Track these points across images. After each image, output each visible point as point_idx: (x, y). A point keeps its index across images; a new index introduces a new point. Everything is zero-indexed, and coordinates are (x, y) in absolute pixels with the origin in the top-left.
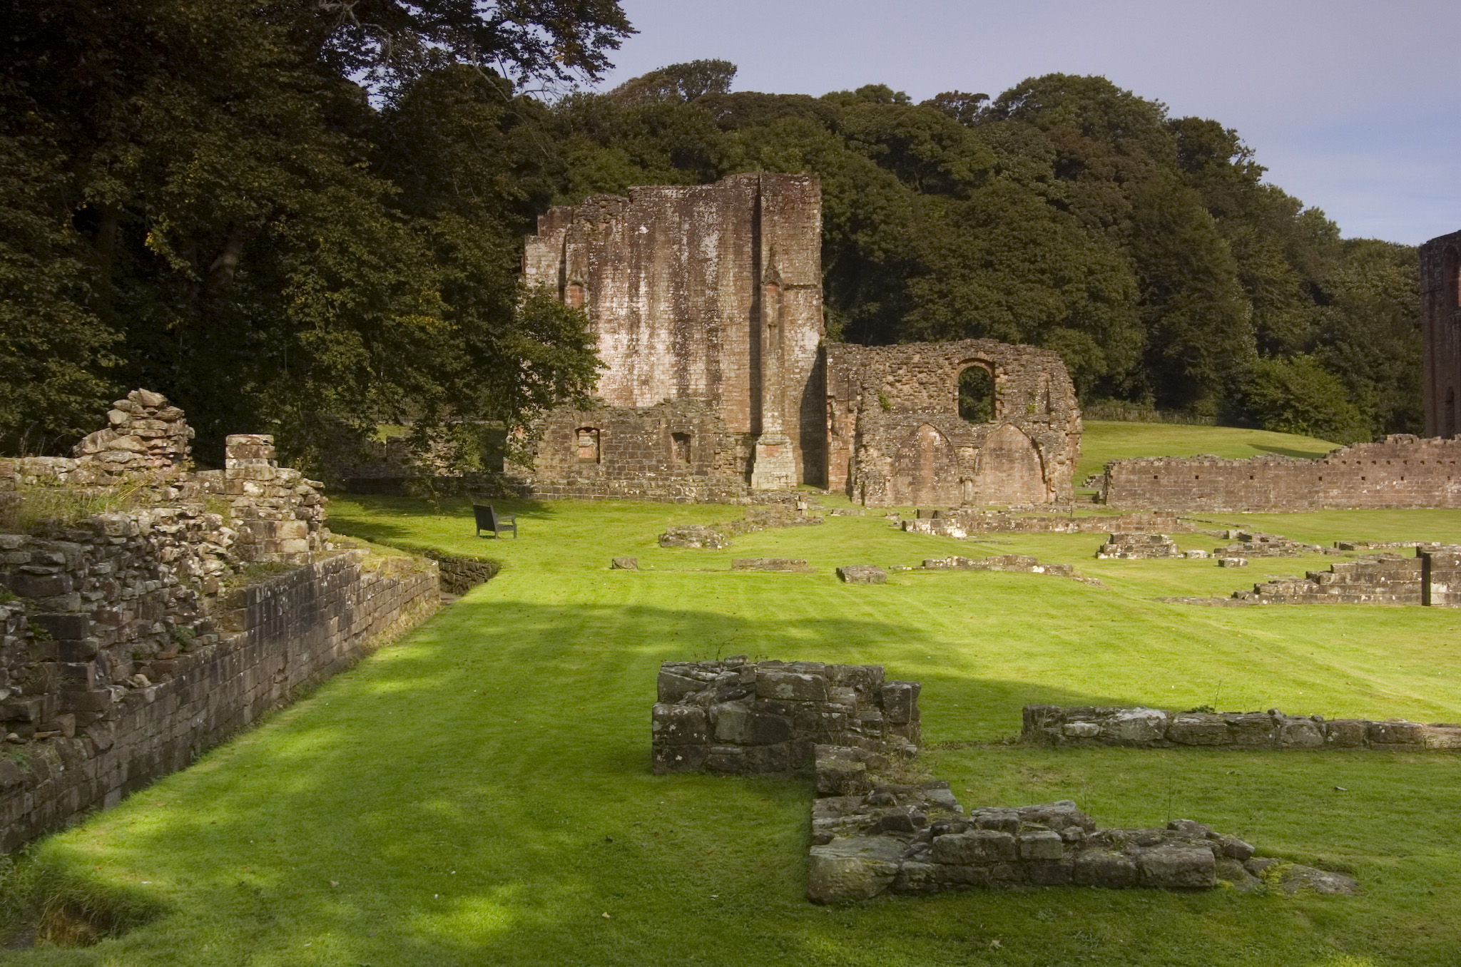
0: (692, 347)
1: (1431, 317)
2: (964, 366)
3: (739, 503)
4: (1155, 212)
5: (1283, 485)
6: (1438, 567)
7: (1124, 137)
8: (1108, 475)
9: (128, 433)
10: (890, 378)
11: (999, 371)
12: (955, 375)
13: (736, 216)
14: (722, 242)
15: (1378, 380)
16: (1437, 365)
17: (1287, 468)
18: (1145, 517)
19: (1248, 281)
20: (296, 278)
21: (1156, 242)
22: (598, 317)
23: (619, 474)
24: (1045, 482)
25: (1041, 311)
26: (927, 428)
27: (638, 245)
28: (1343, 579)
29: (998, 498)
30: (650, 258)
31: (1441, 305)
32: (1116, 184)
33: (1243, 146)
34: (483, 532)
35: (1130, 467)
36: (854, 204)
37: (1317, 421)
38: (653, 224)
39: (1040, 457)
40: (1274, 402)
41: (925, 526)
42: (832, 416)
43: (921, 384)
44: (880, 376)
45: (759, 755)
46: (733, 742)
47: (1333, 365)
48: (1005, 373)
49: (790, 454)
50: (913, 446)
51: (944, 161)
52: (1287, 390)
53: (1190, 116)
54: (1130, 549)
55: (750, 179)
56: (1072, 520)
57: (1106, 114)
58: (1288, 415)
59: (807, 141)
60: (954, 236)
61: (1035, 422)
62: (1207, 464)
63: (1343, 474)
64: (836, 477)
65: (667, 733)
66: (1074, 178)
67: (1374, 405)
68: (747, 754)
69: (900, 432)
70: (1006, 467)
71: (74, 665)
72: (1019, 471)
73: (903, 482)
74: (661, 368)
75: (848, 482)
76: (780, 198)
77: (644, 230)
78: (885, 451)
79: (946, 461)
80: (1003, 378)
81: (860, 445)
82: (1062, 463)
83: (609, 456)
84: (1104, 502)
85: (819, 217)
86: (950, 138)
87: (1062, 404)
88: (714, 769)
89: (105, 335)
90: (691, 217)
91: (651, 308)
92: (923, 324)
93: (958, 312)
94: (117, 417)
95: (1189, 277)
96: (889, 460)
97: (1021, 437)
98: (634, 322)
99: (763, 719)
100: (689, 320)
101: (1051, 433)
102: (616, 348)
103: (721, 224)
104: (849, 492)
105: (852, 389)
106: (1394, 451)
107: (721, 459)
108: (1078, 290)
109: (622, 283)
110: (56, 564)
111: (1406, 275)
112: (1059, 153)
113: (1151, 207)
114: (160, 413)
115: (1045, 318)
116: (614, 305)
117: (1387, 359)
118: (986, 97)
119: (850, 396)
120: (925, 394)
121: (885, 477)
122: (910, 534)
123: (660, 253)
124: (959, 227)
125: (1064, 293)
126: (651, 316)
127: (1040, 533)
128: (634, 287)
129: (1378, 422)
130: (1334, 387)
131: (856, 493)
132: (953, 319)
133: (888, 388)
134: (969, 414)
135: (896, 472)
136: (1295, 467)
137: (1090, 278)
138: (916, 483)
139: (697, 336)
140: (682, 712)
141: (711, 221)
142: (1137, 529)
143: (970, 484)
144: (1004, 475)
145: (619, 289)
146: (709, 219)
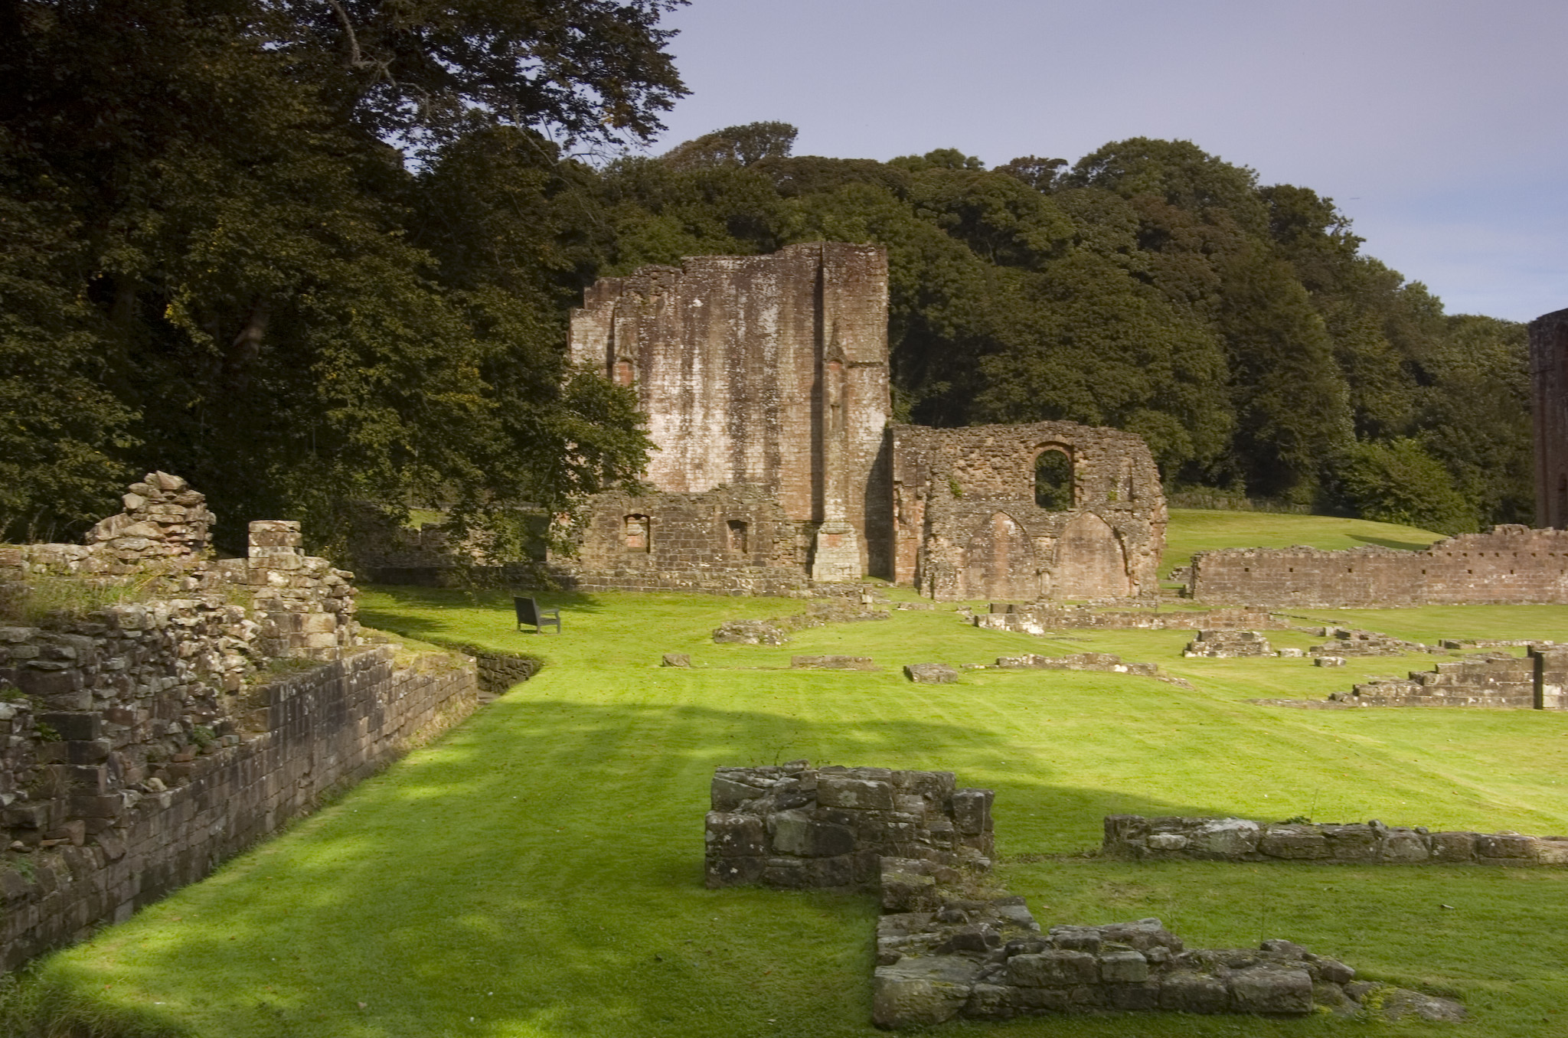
0: (750, 429)
1: (1542, 399)
2: (1041, 450)
3: (799, 596)
4: (1246, 286)
5: (1383, 579)
6: (1551, 668)
7: (1211, 205)
8: (1195, 567)
9: (144, 519)
10: (962, 463)
11: (1078, 455)
12: (1031, 460)
13: (796, 289)
14: (781, 317)
15: (1486, 465)
16: (1549, 450)
17: (1388, 561)
18: (1236, 613)
19: (1346, 360)
20: (327, 353)
21: (1247, 318)
22: (648, 396)
23: (670, 564)
24: (1127, 574)
25: (1123, 391)
26: (1000, 516)
27: (692, 319)
28: (1449, 680)
29: (1077, 592)
30: (704, 334)
31: (1552, 386)
32: (1202, 256)
33: (1339, 215)
34: (524, 626)
35: (1219, 558)
36: (923, 275)
37: (1420, 510)
38: (708, 297)
39: (1123, 547)
40: (1374, 489)
41: (999, 622)
42: (900, 502)
43: (995, 468)
44: (950, 460)
45: (821, 868)
46: (792, 854)
47: (1437, 450)
48: (1085, 458)
49: (854, 544)
50: (986, 535)
51: (1019, 231)
52: (1387, 476)
53: (1283, 183)
54: (1219, 646)
55: (811, 249)
56: (1157, 616)
57: (1193, 181)
58: (1389, 502)
59: (873, 209)
60: (1030, 311)
61: (1117, 510)
62: (1301, 555)
63: (1448, 567)
64: (903, 569)
65: (722, 844)
66: (1158, 249)
67: (1482, 493)
68: (808, 866)
69: (972, 520)
70: (1086, 558)
71: (84, 767)
72: (1100, 562)
73: (975, 573)
74: (716, 450)
75: (917, 574)
76: (844, 270)
77: (698, 303)
78: (955, 540)
79: (1021, 551)
80: (1081, 464)
81: (929, 534)
82: (1146, 554)
83: (660, 545)
84: (1191, 596)
85: (885, 289)
86: (1025, 205)
87: (1146, 489)
88: (771, 883)
89: (121, 414)
90: (749, 289)
91: (705, 386)
92: (997, 405)
93: (1034, 392)
94: (132, 501)
95: (1282, 355)
96: (960, 550)
97: (1102, 526)
98: (687, 401)
99: (824, 828)
100: (746, 400)
101: (1134, 522)
102: (667, 429)
103: (782, 296)
104: (917, 585)
105: (921, 474)
106: (1503, 542)
107: (779, 549)
108: (1163, 368)
109: (675, 359)
110: (66, 659)
111: (1514, 355)
112: (1142, 223)
113: (1241, 280)
114: (179, 498)
115: (1126, 397)
116: (666, 383)
117: (1495, 443)
118: (1064, 162)
119: (919, 482)
120: (999, 479)
121: (955, 568)
122: (983, 630)
123: (716, 328)
124: (1035, 301)
125: (1148, 372)
126: (706, 395)
127: (1122, 630)
128: (688, 364)
129: (1486, 511)
130: (1439, 474)
131: (925, 585)
132: (1028, 400)
133: (960, 473)
134: (1046, 502)
135: (968, 563)
136: (1397, 559)
137: (1176, 357)
138: (989, 576)
139: (755, 417)
140: (737, 821)
141: (769, 294)
142: (1227, 625)
143: (1047, 576)
144: (1083, 567)
145: (671, 366)
146: (768, 292)
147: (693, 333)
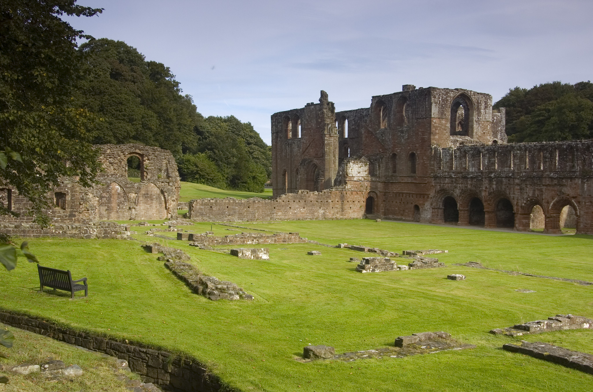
1: (276, 142)
2: (129, 156)
4: (150, 95)
5: (260, 210)
8: (191, 206)
11: (145, 158)
12: (126, 160)
15: (228, 164)
16: (279, 161)
17: (262, 203)
24: (166, 209)
26: (114, 184)
29: (146, 217)
31: (281, 138)
33: (171, 74)
35: (201, 202)
37: (208, 179)
39: (165, 198)
40: (192, 171)
43: (111, 163)
47: (212, 158)
48: (148, 160)
50: (108, 192)
52: (197, 167)
53: (153, 61)
57: (128, 55)
58: (197, 176)
61: (162, 182)
62: (232, 201)
63: (283, 206)
67: (227, 174)
69: (102, 185)
70: (149, 202)
72: (155, 204)
73: (103, 209)
78: (95, 194)
79: (123, 199)
82: (173, 201)
83: (17, 206)
84: (190, 218)
87: (173, 173)
96: (97, 199)
97: (156, 189)
101: (169, 187)
106: (301, 197)
108: (139, 124)
111: (227, 126)
112: (112, 69)
117: (231, 156)
120: (112, 168)
121: (95, 206)
125: (133, 125)
135: (101, 204)
136: (265, 203)
138: (109, 210)
143: (134, 210)
144: (149, 206)
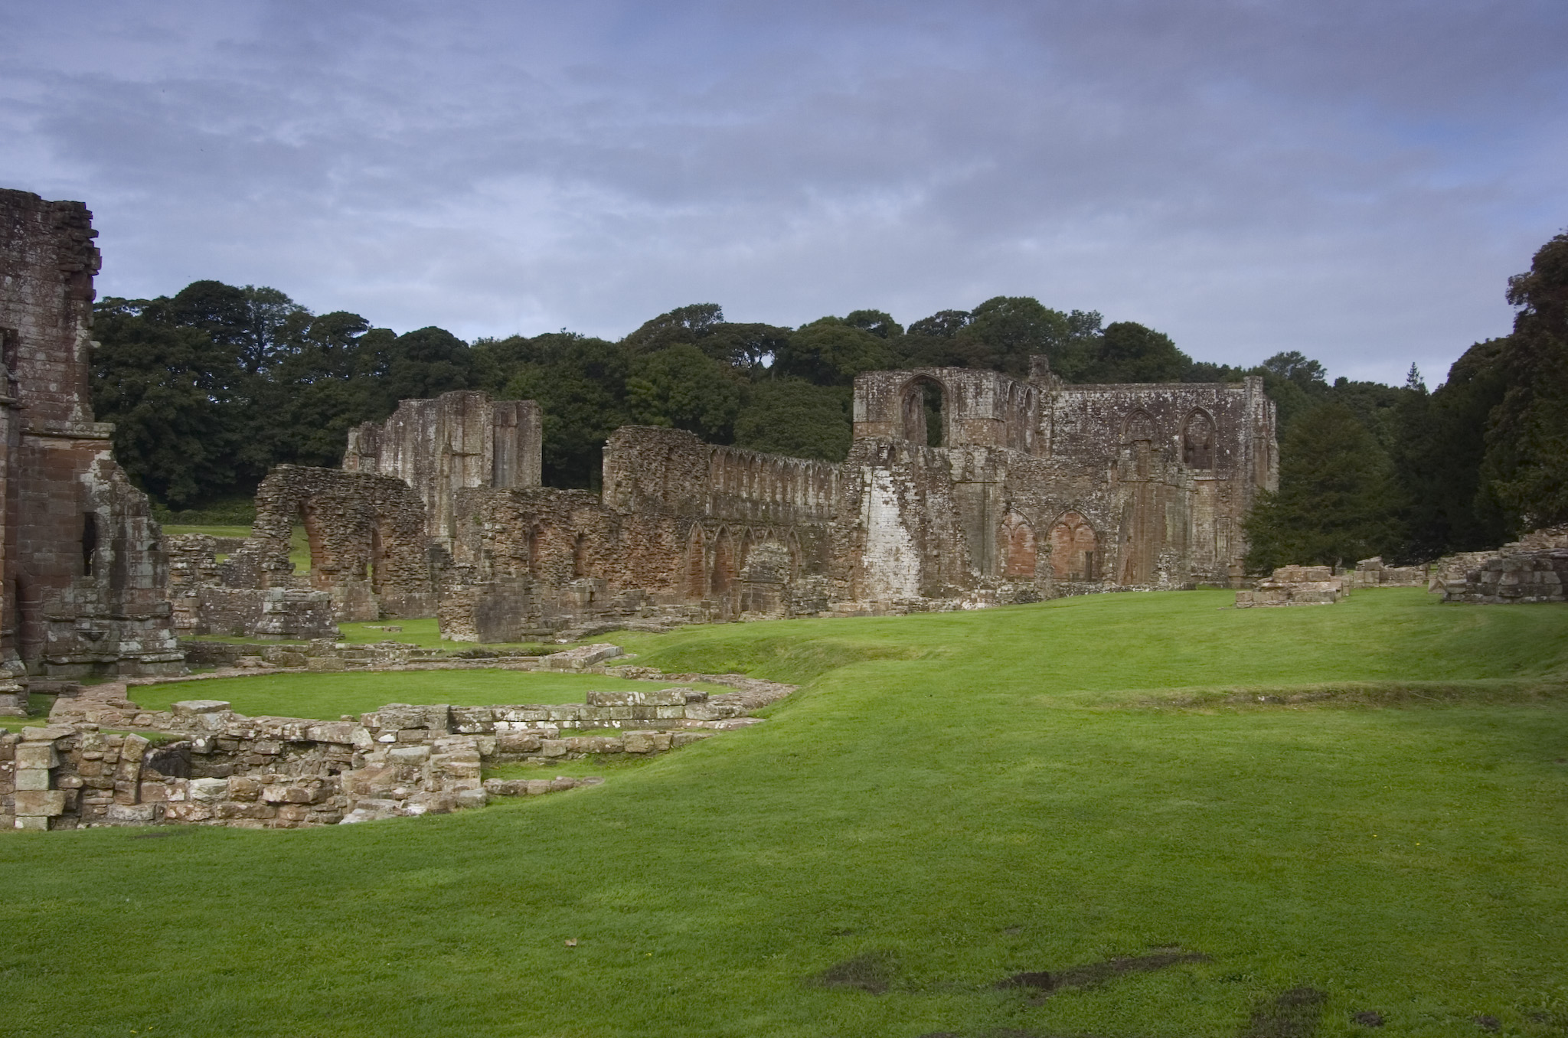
0: (422, 488)
14: (437, 430)
27: (399, 433)
30: (404, 440)
38: (406, 421)
77: (401, 424)
90: (423, 416)
91: (404, 467)
100: (421, 473)
103: (438, 420)
109: (391, 453)
116: (387, 465)
123: (409, 436)
128: (396, 455)
139: (424, 482)
145: (389, 456)
146: (432, 417)
147: (399, 439)
